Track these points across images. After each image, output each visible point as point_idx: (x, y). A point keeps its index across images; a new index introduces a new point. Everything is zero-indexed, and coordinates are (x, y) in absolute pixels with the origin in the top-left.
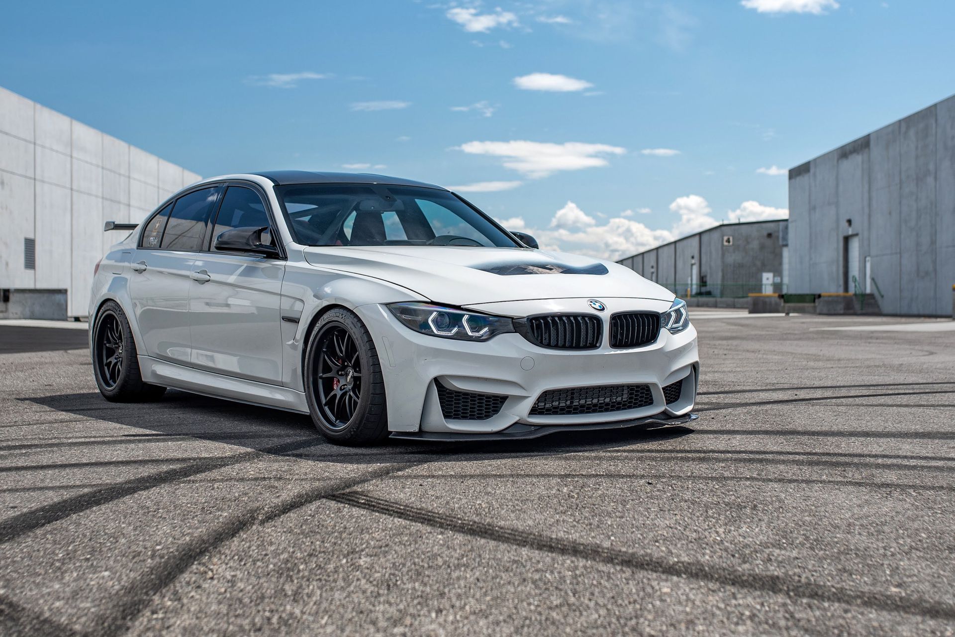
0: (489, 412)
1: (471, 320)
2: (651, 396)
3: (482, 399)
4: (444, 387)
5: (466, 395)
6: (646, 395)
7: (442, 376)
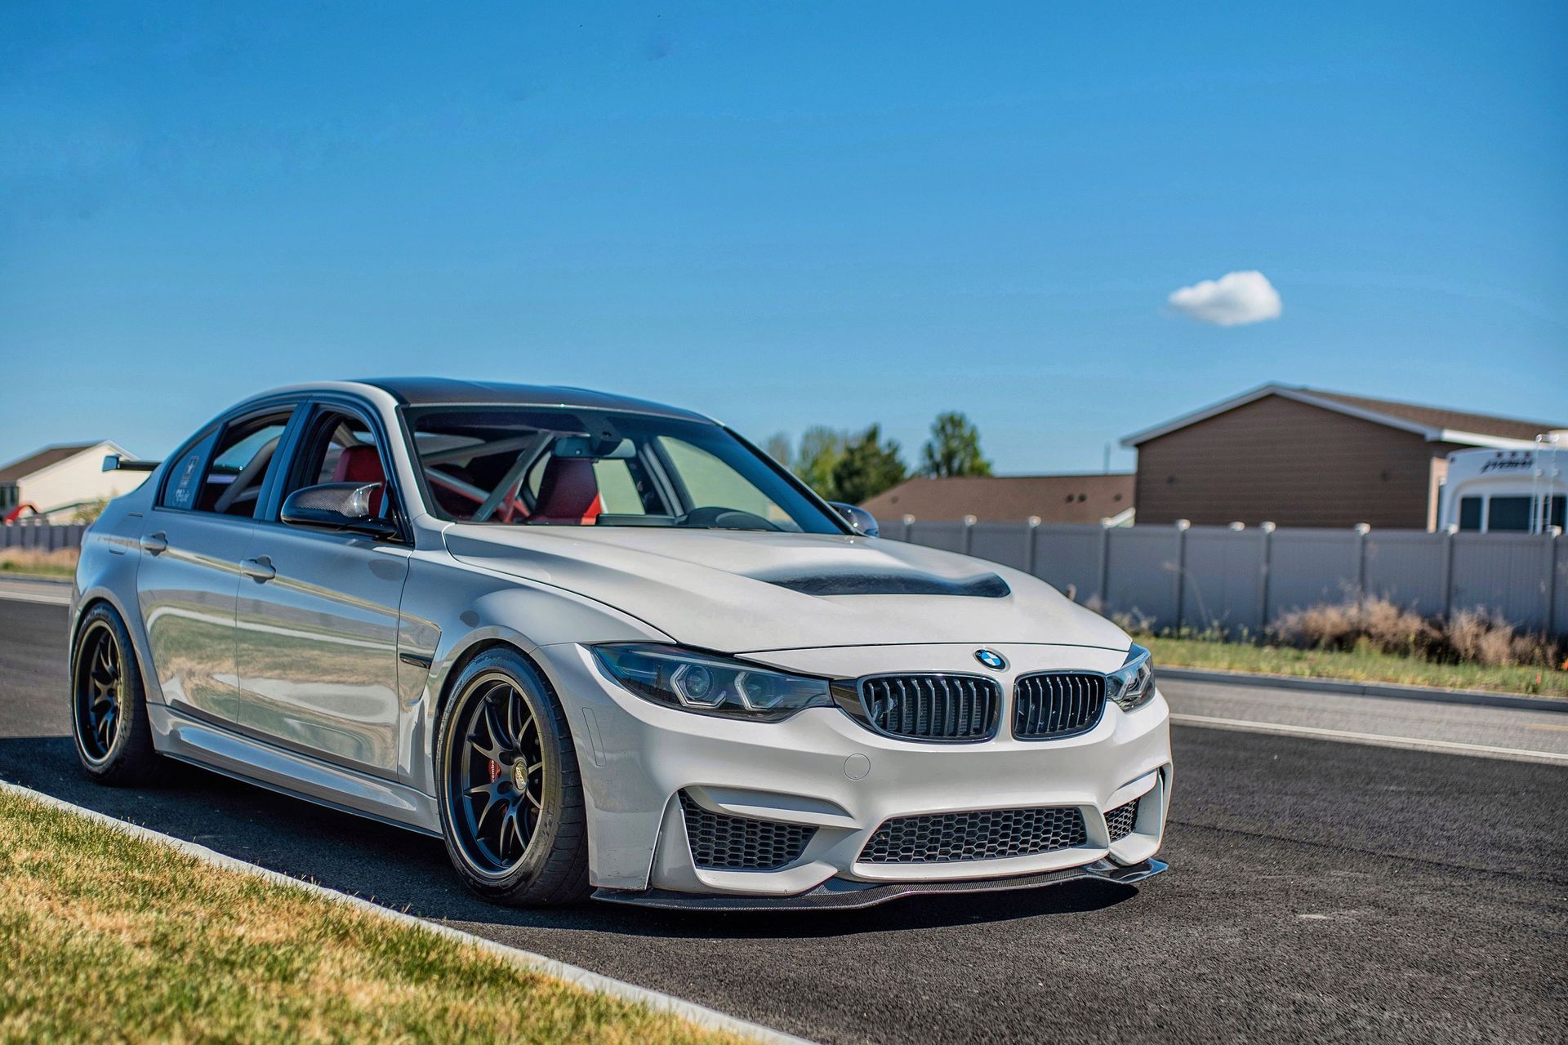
0: (781, 856)
1: (750, 680)
2: (1083, 828)
3: (769, 831)
4: (697, 807)
5: (740, 823)
6: (1075, 825)
7: (694, 787)
